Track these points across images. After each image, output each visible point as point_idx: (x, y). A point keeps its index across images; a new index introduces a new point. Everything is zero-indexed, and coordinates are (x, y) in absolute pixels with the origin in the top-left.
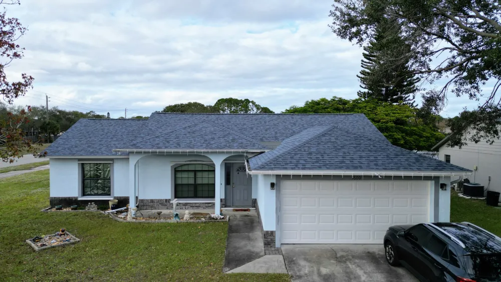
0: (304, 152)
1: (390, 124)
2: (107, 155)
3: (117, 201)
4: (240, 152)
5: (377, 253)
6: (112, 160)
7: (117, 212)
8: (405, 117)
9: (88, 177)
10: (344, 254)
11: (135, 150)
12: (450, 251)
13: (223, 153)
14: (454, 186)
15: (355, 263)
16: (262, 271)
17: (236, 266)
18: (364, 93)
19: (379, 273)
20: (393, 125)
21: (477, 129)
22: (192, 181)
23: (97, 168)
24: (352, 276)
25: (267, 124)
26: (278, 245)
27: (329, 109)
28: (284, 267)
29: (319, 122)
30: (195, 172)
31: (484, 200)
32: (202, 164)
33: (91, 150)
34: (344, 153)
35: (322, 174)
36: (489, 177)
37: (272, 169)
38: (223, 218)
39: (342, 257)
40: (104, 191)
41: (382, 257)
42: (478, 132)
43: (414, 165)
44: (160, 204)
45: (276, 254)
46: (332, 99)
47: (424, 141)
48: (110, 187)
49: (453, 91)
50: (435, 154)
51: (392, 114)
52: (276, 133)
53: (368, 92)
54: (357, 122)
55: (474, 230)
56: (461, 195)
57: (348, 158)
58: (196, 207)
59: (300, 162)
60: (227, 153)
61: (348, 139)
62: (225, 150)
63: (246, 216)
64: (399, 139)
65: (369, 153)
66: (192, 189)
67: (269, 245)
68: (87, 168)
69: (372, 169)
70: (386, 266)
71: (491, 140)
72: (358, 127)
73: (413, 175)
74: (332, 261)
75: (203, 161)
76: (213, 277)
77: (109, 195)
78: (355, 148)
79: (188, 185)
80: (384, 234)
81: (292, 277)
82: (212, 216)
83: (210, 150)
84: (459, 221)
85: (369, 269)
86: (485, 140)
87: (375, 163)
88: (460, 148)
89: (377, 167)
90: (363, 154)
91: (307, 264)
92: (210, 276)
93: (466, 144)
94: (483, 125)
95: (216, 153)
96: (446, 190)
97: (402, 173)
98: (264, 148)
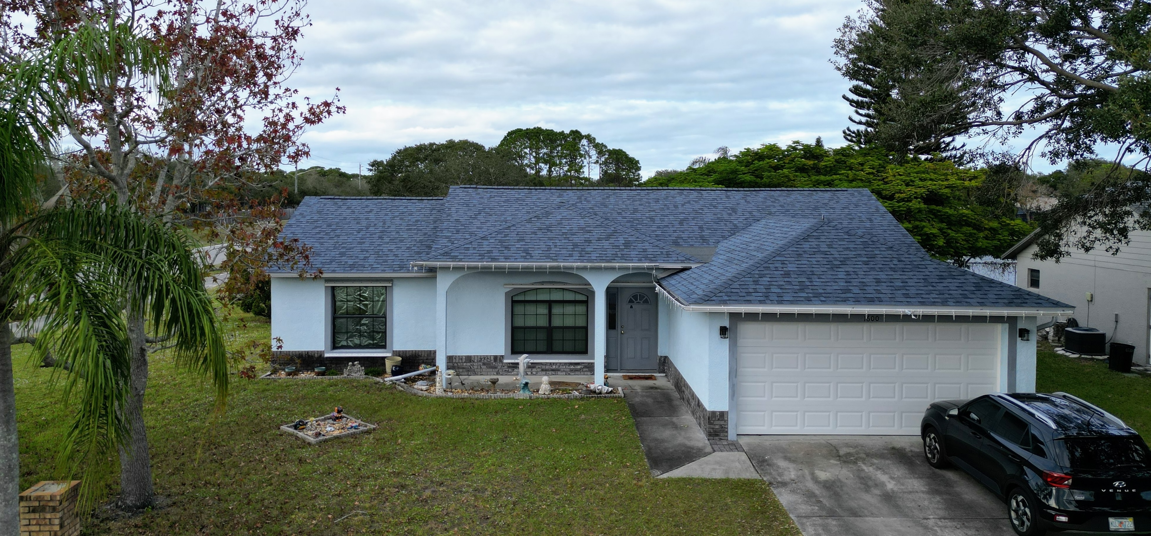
0: (775, 272)
1: (915, 204)
2: (383, 271)
3: (400, 359)
4: (644, 269)
5: (908, 450)
6: (390, 280)
7: (405, 379)
8: (947, 187)
9: (342, 314)
10: (851, 450)
11: (452, 264)
12: (1034, 436)
13: (613, 269)
14: (1048, 333)
15: (872, 464)
16: (718, 475)
17: (671, 468)
18: (858, 134)
19: (915, 478)
20: (923, 206)
21: (1089, 225)
22: (543, 322)
23: (360, 295)
24: (870, 483)
25: (681, 209)
26: (732, 435)
27: (785, 171)
28: (752, 469)
29: (781, 206)
30: (550, 304)
31: (1105, 360)
32: (563, 289)
33: (350, 262)
34: (848, 273)
35: (814, 312)
36: (1117, 315)
37: (724, 303)
38: (611, 392)
39: (849, 454)
40: (373, 339)
41: (917, 455)
42: (1090, 232)
43: (973, 296)
44: (484, 364)
45: (731, 450)
46: (790, 146)
47: (986, 238)
48: (385, 333)
49: (1043, 155)
50: (1009, 264)
51: (918, 182)
52: (701, 228)
53: (866, 130)
54: (857, 206)
55: (1078, 407)
56: (1060, 351)
57: (855, 282)
58: (553, 370)
59: (773, 290)
60: (620, 268)
61: (852, 246)
62: (617, 265)
63: (652, 388)
64: (935, 236)
65: (893, 273)
66: (542, 336)
67: (717, 435)
68: (341, 296)
69: (900, 303)
70: (926, 469)
71: (1115, 246)
72: (860, 217)
73: (971, 314)
74: (832, 461)
75: (565, 283)
76: (640, 483)
77: (384, 347)
78: (866, 263)
79: (537, 328)
80: (921, 416)
81: (771, 483)
82: (592, 387)
83: (589, 265)
84: (1050, 391)
85: (899, 474)
86: (1104, 247)
87: (904, 292)
88: (1057, 261)
89: (909, 300)
90: (882, 276)
91: (791, 466)
92: (635, 482)
93: (1068, 254)
94: (1100, 218)
95: (599, 269)
96: (1028, 340)
97: (953, 311)
98: (689, 260)
